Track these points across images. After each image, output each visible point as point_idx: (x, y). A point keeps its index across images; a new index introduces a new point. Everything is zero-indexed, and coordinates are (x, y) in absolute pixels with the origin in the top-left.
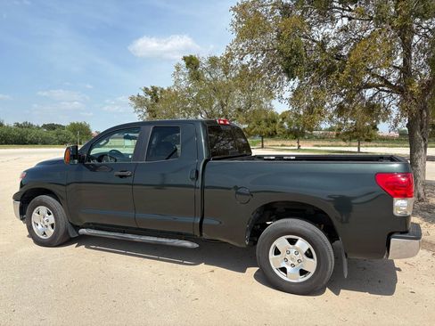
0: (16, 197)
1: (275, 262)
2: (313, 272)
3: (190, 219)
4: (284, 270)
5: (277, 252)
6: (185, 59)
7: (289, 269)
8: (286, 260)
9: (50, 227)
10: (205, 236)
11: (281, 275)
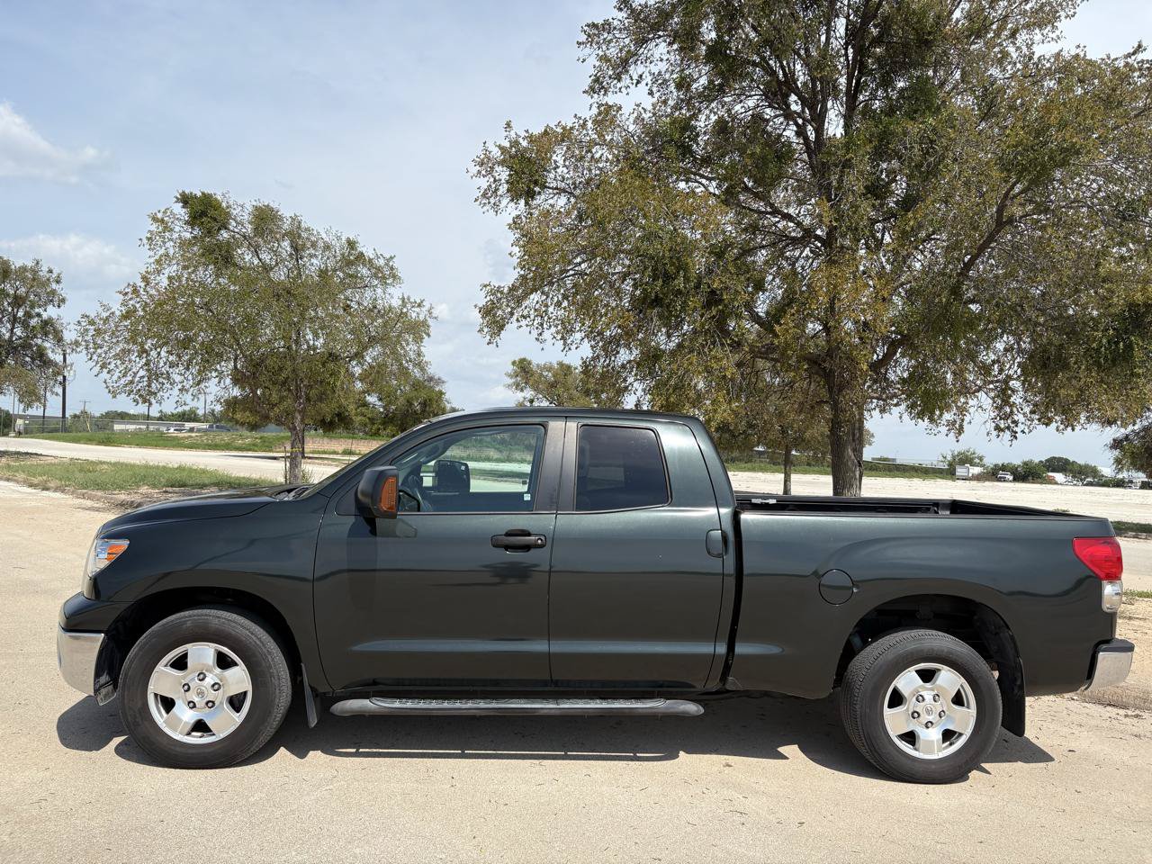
0: (76, 622)
1: (895, 722)
2: (968, 732)
3: (705, 648)
4: (910, 737)
5: (897, 700)
6: (185, 200)
7: (923, 734)
8: (915, 715)
9: (226, 707)
10: (733, 683)
11: (905, 747)
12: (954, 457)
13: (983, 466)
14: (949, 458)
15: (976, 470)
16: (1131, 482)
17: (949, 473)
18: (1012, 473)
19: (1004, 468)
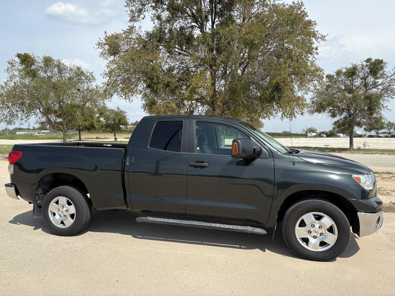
12: (307, 130)
13: (316, 132)
14: (305, 130)
15: (314, 134)
16: (365, 135)
17: (305, 136)
18: (326, 135)
19: (323, 133)
